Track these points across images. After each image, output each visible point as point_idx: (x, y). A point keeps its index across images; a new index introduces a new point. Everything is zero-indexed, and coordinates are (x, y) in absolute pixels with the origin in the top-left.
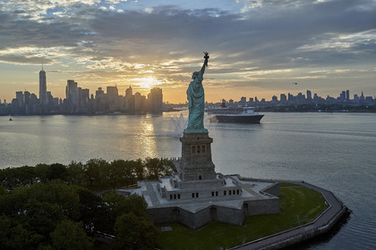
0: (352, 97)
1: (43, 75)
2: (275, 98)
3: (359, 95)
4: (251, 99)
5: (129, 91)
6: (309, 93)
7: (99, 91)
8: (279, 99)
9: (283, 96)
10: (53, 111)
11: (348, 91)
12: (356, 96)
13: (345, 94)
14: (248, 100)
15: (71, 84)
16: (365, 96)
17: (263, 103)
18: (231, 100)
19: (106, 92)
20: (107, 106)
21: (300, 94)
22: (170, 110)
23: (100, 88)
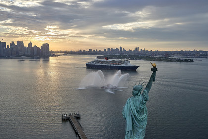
2: (105, 50)
3: (143, 50)
4: (94, 50)
5: (30, 44)
6: (121, 47)
7: (12, 44)
8: (107, 50)
9: (109, 49)
11: (138, 48)
12: (141, 50)
14: (92, 50)
16: (145, 50)
17: (100, 52)
18: (84, 51)
19: (16, 44)
20: (17, 53)
21: (117, 48)
22: (54, 55)
23: (13, 42)
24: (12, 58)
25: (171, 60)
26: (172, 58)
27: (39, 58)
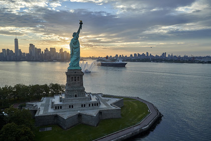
0: (167, 56)
1: (16, 41)
2: (131, 55)
3: (171, 55)
4: (121, 56)
5: (61, 50)
6: (147, 53)
8: (133, 56)
9: (135, 54)
10: (22, 59)
12: (169, 55)
13: (164, 54)
14: (119, 56)
16: (173, 55)
18: (111, 56)
19: (49, 50)
20: (50, 57)
21: (143, 54)
23: (47, 49)
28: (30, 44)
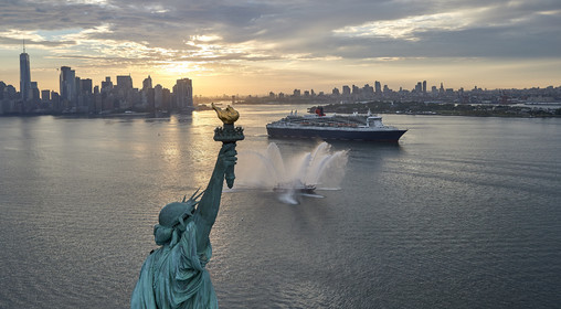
0: (429, 89)
1: (24, 60)
2: (336, 91)
3: (438, 87)
4: (307, 92)
5: (148, 81)
6: (377, 84)
7: (107, 83)
8: (341, 91)
9: (346, 88)
11: (425, 82)
12: (434, 88)
13: (422, 86)
14: (302, 93)
15: (67, 73)
16: (445, 88)
17: (322, 98)
18: (281, 94)
19: (115, 83)
20: (116, 103)
21: (367, 85)
22: (204, 108)
23: (108, 78)
24: (104, 116)
25: (516, 114)
26: (519, 109)
27: (168, 115)
28: (63, 68)
